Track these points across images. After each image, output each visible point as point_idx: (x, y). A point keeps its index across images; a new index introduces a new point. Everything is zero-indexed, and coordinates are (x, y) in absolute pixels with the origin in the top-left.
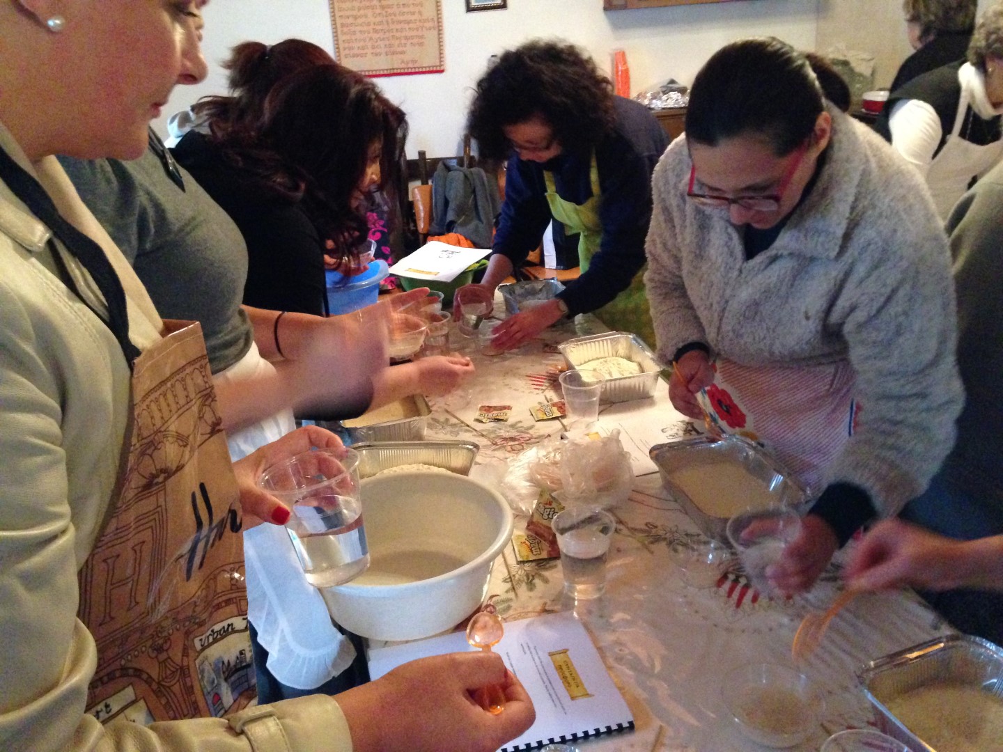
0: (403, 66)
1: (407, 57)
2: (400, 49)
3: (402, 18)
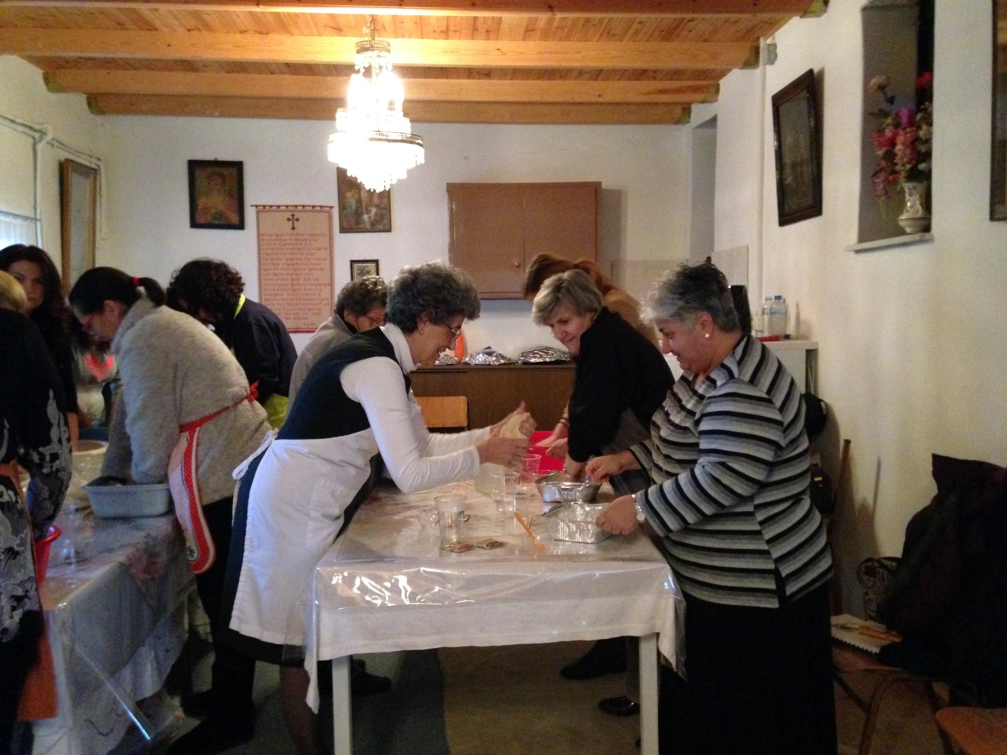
0: (305, 327)
1: (307, 322)
2: (305, 316)
3: (306, 297)
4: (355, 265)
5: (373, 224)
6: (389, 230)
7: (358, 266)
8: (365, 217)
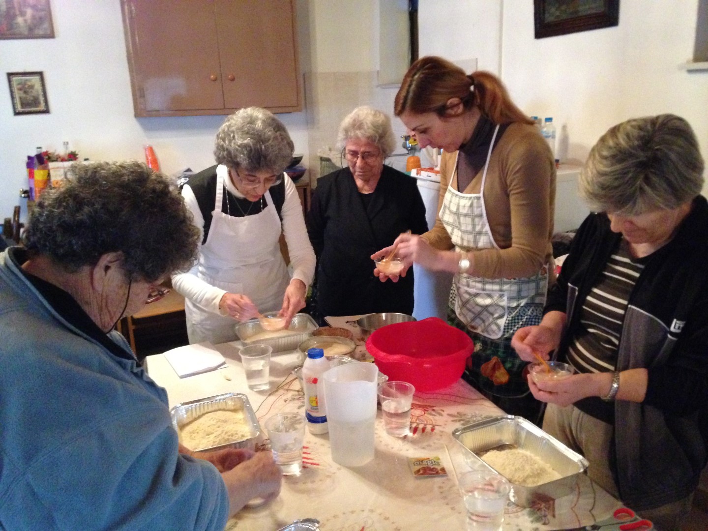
4: (15, 79)
5: (31, 29)
6: (51, 35)
7: (16, 80)
8: (20, 20)
